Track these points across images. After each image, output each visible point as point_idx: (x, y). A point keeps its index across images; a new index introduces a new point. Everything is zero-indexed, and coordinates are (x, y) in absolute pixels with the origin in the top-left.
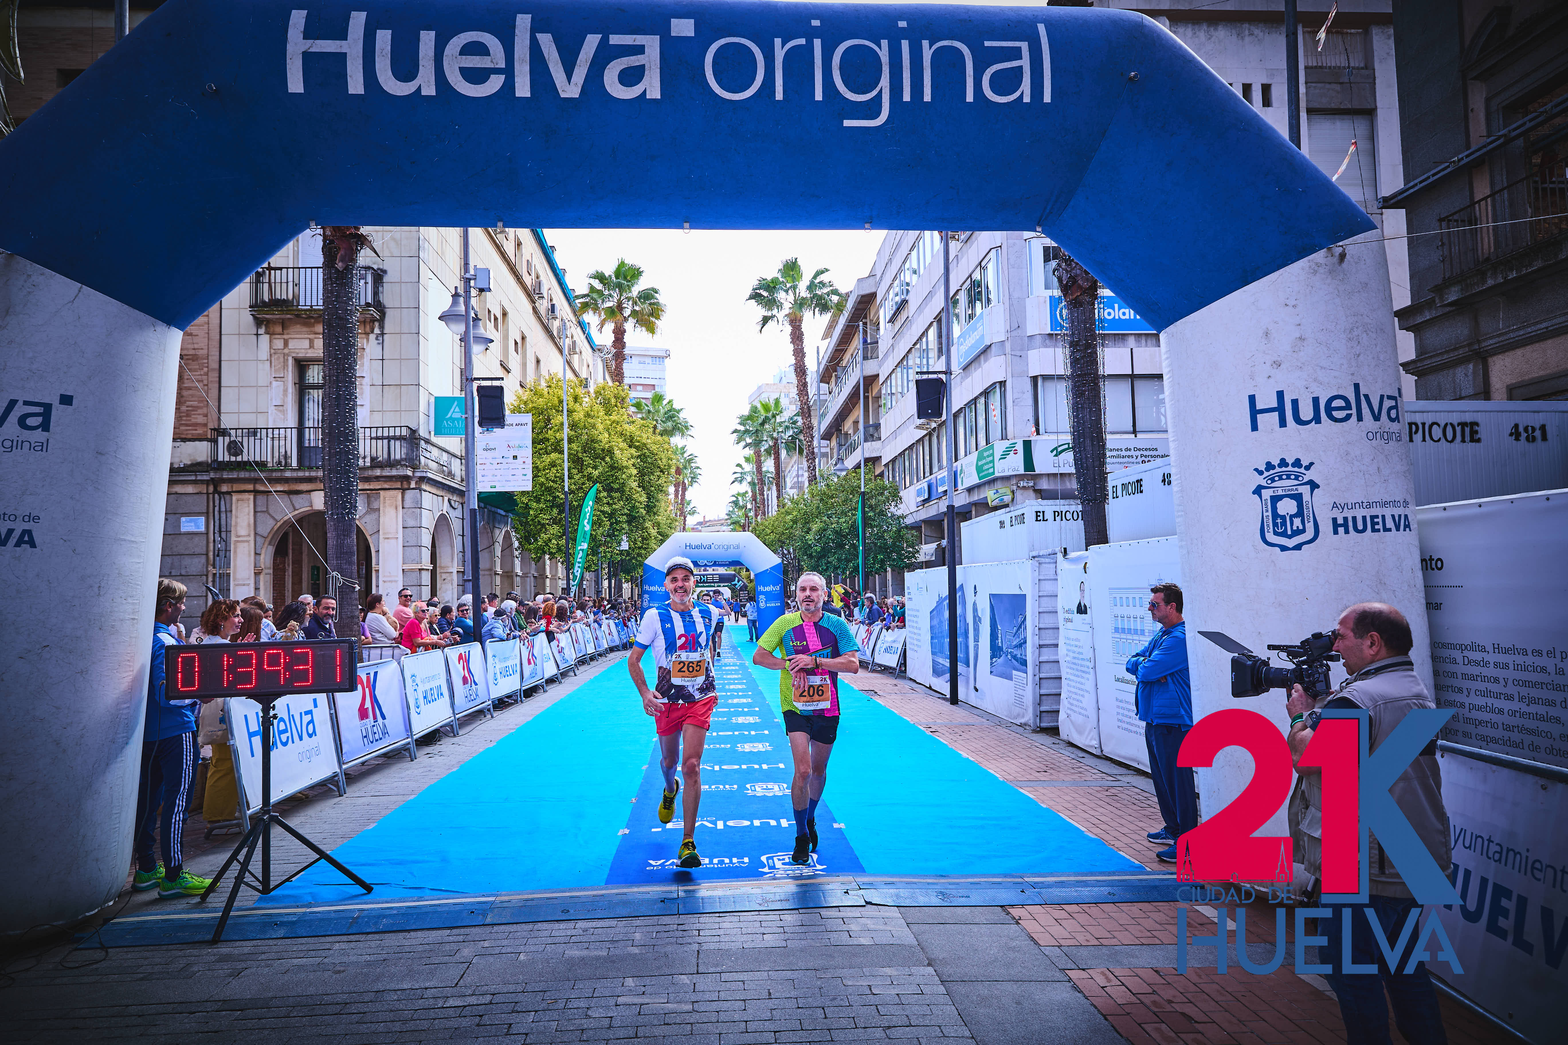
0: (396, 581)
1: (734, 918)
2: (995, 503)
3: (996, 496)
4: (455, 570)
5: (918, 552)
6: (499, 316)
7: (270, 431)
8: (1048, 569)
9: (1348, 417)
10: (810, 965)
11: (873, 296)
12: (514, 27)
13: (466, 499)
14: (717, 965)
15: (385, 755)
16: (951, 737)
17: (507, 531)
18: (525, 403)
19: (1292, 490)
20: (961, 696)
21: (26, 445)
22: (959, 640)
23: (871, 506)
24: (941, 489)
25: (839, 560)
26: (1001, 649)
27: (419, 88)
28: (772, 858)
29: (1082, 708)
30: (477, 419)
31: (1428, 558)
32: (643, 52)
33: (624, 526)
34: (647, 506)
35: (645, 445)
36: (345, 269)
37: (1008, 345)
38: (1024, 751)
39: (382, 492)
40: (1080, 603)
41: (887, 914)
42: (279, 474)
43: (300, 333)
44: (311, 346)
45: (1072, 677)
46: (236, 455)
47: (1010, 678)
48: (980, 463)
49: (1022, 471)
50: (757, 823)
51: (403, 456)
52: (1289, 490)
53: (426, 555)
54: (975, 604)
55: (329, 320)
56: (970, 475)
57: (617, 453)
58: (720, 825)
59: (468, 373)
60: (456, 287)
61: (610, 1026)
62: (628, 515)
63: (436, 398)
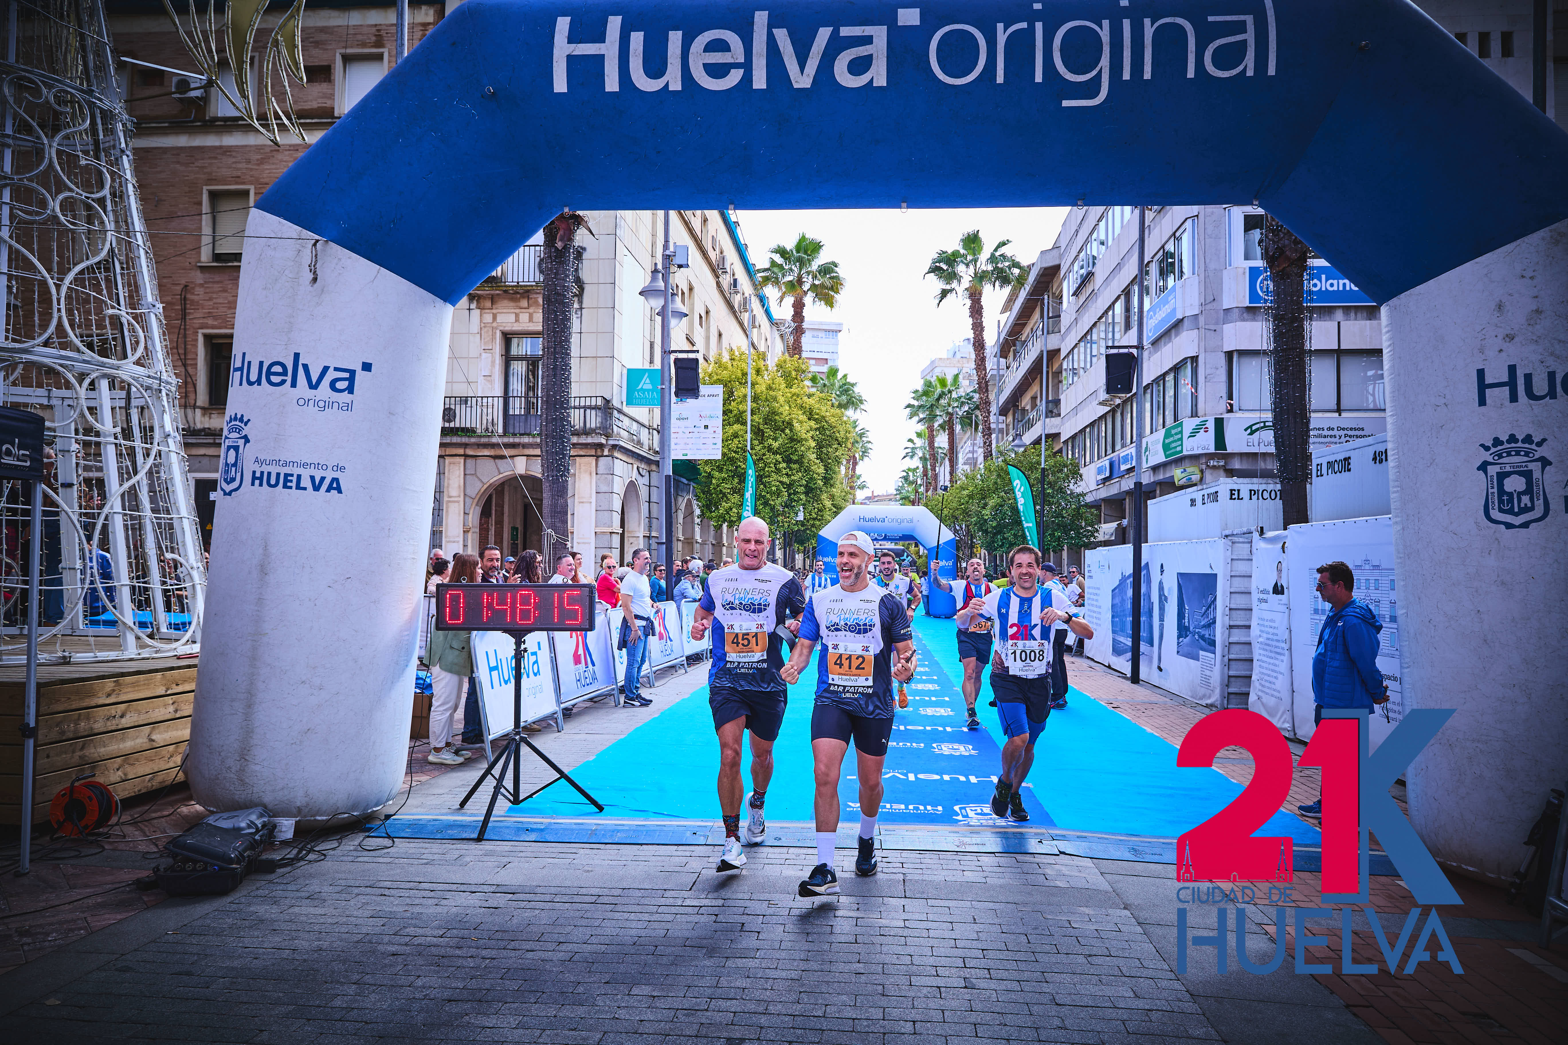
0: (589, 543)
1: (934, 856)
2: (1182, 483)
3: (1183, 475)
4: (641, 535)
5: (1097, 531)
6: (686, 291)
7: (479, 399)
8: (1242, 550)
10: (1011, 900)
11: (1057, 268)
12: (752, 24)
13: (654, 467)
14: (923, 893)
15: (591, 700)
16: (1134, 713)
17: (689, 500)
18: (710, 376)
19: (1522, 466)
20: (1142, 676)
21: (335, 405)
22: (1143, 619)
23: (1050, 483)
24: (1123, 467)
25: (1015, 535)
26: (1187, 629)
27: (667, 85)
28: (964, 808)
29: (1274, 690)
30: (673, 390)
32: (871, 43)
33: (802, 497)
34: (825, 478)
35: (824, 417)
36: (563, 248)
37: (1202, 319)
39: (578, 459)
40: (1276, 584)
41: (1081, 864)
42: (486, 440)
43: (508, 307)
44: (517, 320)
45: (1265, 659)
46: (449, 421)
47: (1197, 658)
48: (1167, 441)
49: (1212, 450)
50: (946, 778)
51: (598, 425)
52: (1517, 467)
53: (617, 518)
54: (1161, 583)
55: (549, 295)
56: (1156, 453)
57: (796, 425)
58: (911, 777)
59: (665, 346)
60: (656, 264)
61: (832, 933)
62: (806, 486)
63: (628, 370)
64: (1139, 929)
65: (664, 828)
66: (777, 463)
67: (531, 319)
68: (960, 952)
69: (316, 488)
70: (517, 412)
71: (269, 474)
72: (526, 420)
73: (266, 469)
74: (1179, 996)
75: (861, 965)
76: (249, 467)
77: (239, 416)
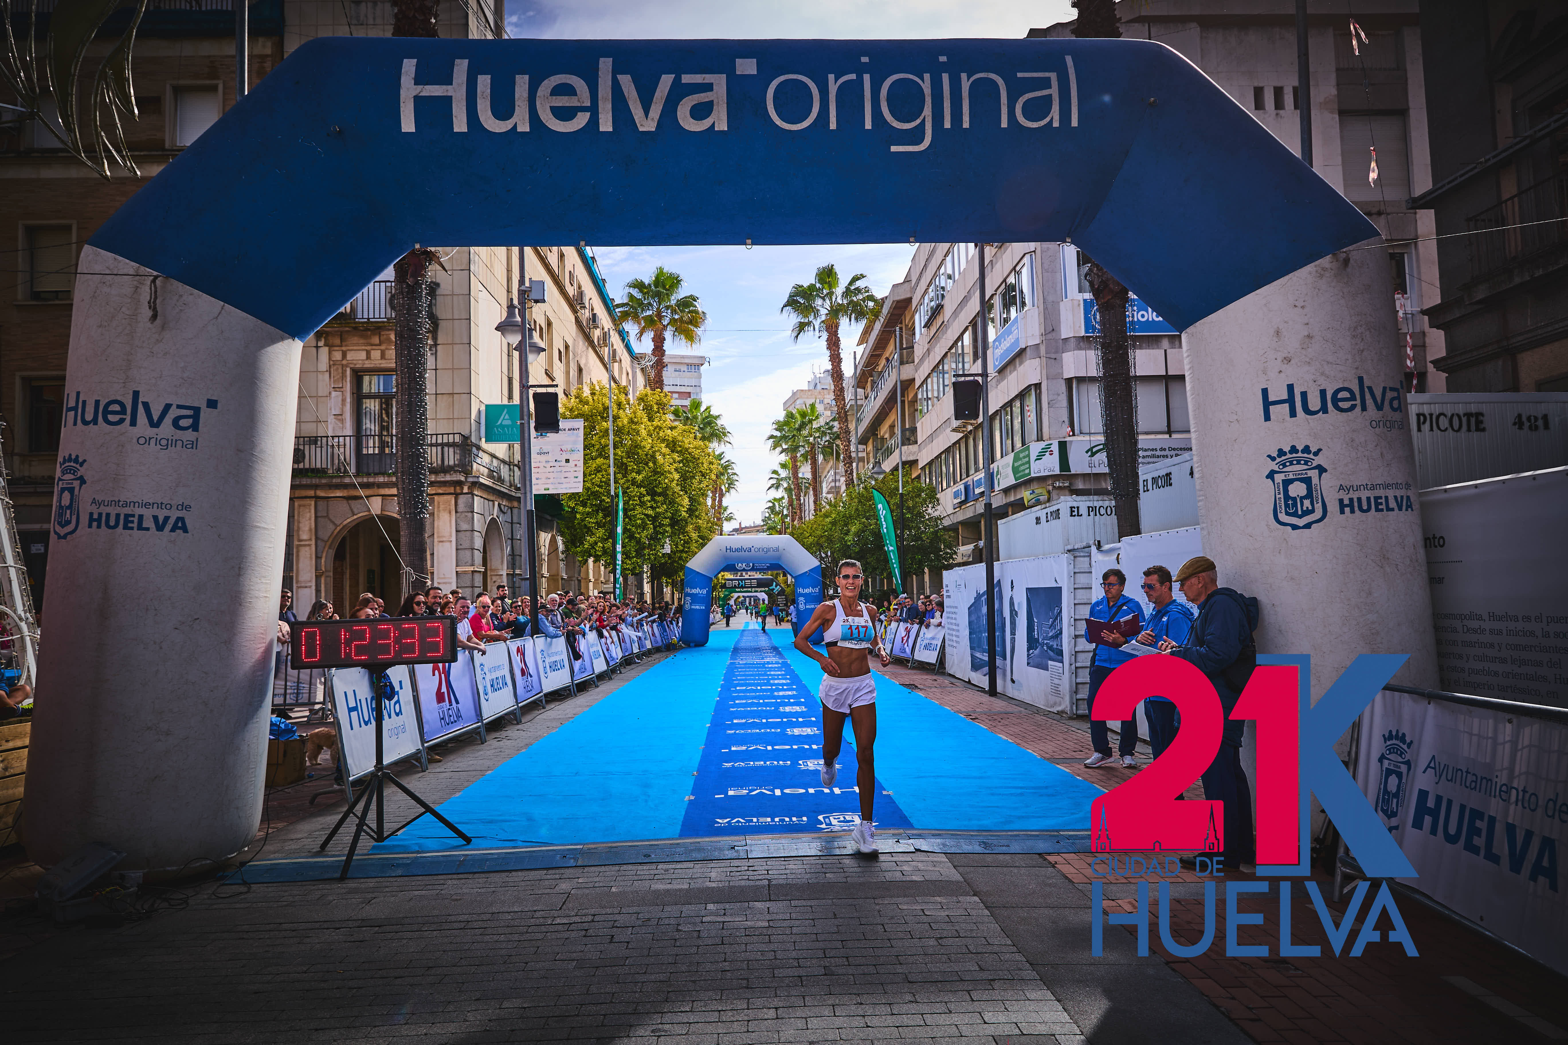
1: (798, 861)
2: (1031, 503)
3: (1032, 496)
4: (504, 573)
5: (956, 553)
6: (544, 326)
7: (330, 439)
8: (1083, 563)
9: (1353, 407)
11: (909, 300)
12: (597, 70)
13: (516, 504)
14: (787, 895)
15: (458, 737)
16: (991, 723)
17: (553, 536)
18: (571, 410)
19: (1302, 474)
20: (999, 689)
21: (179, 443)
22: (997, 634)
23: (908, 508)
24: (977, 491)
25: (878, 560)
26: (1037, 641)
27: (515, 126)
28: (828, 817)
30: (533, 424)
31: (1431, 537)
32: (712, 90)
33: (667, 529)
34: (689, 509)
35: (687, 450)
36: (415, 284)
37: (1043, 349)
38: (1061, 735)
39: (436, 497)
41: (935, 859)
42: (339, 480)
43: (358, 344)
44: (368, 357)
46: (301, 462)
47: (1046, 668)
48: (1016, 465)
49: (1057, 472)
50: (811, 791)
51: (456, 462)
52: (1299, 474)
53: (478, 556)
54: (1011, 598)
55: (401, 331)
56: (1007, 476)
57: (659, 458)
58: (778, 792)
59: (524, 381)
60: (512, 299)
61: (699, 937)
62: (672, 519)
63: (487, 406)
64: (987, 912)
65: (534, 854)
66: (641, 496)
67: (383, 356)
68: (821, 945)
69: (160, 528)
70: (371, 451)
71: (108, 515)
72: (380, 460)
73: (104, 510)
74: (1020, 966)
75: (727, 964)
76: (86, 508)
77: (73, 457)
